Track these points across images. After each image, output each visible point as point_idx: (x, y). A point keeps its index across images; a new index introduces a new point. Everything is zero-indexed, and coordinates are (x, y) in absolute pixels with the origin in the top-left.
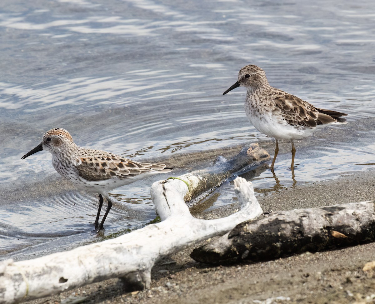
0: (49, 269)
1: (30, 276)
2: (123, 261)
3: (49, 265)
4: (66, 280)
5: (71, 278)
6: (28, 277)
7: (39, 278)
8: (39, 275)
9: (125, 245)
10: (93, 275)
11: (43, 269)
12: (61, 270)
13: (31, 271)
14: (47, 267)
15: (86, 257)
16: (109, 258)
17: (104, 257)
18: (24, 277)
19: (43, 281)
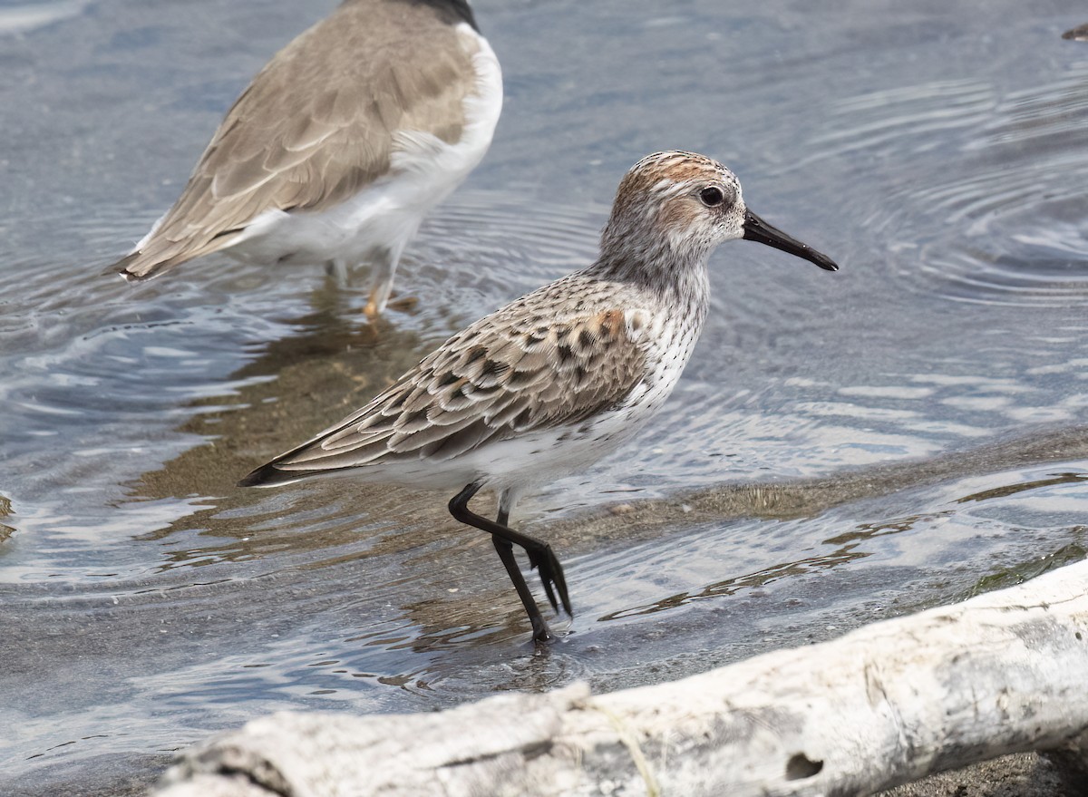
0: (743, 722)
1: (664, 751)
2: (1053, 680)
3: (739, 703)
4: (817, 767)
5: (837, 755)
6: (655, 756)
7: (701, 760)
8: (702, 749)
9: (1061, 613)
10: (932, 743)
11: (718, 723)
12: (793, 724)
13: (664, 728)
14: (733, 711)
15: (897, 664)
16: (997, 670)
17: (972, 664)
18: (637, 755)
19: (719, 771)
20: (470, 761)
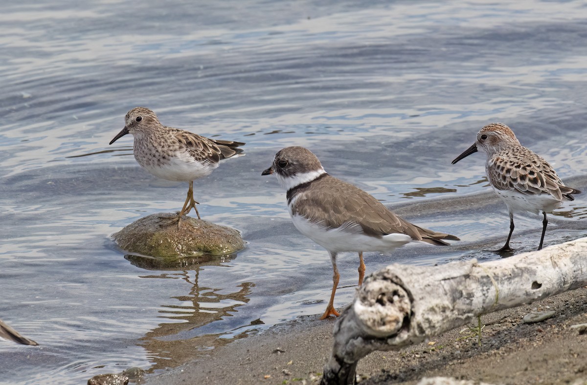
0: (520, 272)
1: (500, 279)
3: (518, 266)
4: (540, 286)
5: (545, 282)
6: (497, 280)
7: (510, 281)
8: (509, 279)
10: (570, 281)
11: (513, 271)
12: (532, 272)
13: (498, 272)
14: (517, 268)
15: (559, 257)
17: (580, 257)
18: (492, 279)
19: (514, 285)
20: (449, 279)
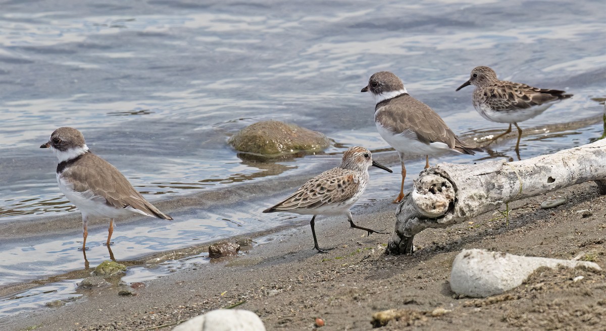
0: (539, 169)
1: (523, 174)
2: (601, 164)
3: (538, 165)
4: (554, 180)
5: (558, 178)
6: (521, 176)
7: (531, 177)
8: (531, 174)
9: (602, 149)
10: (577, 177)
11: (534, 169)
12: (549, 170)
13: (523, 170)
14: (537, 167)
15: (569, 158)
16: (590, 161)
17: (585, 159)
18: (518, 175)
19: (535, 179)
20: (484, 174)
